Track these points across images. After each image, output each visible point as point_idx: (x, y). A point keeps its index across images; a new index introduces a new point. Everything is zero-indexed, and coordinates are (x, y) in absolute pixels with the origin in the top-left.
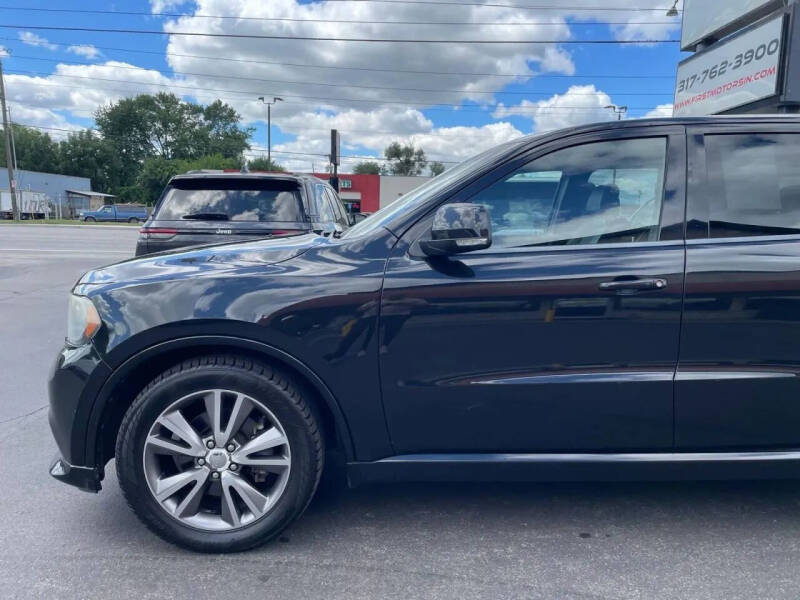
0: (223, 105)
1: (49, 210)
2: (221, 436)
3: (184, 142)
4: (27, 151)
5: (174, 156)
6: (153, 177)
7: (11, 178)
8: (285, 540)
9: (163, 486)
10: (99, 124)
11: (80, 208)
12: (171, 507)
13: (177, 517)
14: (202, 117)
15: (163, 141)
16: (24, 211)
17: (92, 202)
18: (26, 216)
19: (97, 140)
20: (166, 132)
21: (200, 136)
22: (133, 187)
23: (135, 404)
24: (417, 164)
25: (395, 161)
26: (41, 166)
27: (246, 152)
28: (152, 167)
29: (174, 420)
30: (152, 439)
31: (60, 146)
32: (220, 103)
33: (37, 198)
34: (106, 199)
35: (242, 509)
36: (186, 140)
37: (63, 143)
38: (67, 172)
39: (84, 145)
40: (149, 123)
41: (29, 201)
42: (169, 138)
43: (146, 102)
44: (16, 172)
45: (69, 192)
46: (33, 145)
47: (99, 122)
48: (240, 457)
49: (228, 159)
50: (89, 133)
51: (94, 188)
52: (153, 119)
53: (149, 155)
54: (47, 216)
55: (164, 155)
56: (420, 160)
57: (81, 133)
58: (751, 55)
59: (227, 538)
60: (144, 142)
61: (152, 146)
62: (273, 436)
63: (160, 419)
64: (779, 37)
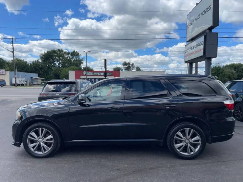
0: (76, 51)
1: (26, 83)
2: (41, 136)
3: (64, 62)
4: (20, 66)
5: (62, 67)
6: (55, 73)
7: (15, 75)
8: (53, 157)
9: (31, 146)
10: (41, 58)
11: (34, 82)
12: (32, 149)
13: (33, 151)
14: (70, 55)
15: (59, 62)
16: (19, 83)
17: (38, 80)
18: (19, 85)
19: (40, 63)
20: (60, 60)
21: (69, 61)
22: (50, 76)
23: (26, 131)
24: (132, 67)
25: (125, 66)
26: (24, 70)
27: (82, 65)
28: (55, 70)
29: (33, 134)
30: (29, 137)
31: (29, 65)
32: (75, 51)
33: (22, 80)
34: (42, 79)
35: (45, 150)
36: (65, 62)
37: (31, 64)
38: (31, 72)
39: (36, 64)
40: (55, 58)
41: (20, 80)
42: (60, 62)
43: (54, 51)
44: (17, 73)
45: (31, 78)
46: (22, 65)
47: (41, 57)
48: (44, 140)
49: (77, 67)
50: (38, 60)
51: (39, 76)
52: (56, 56)
53: (55, 66)
54: (25, 85)
55: (59, 67)
56: (133, 66)
57: (36, 61)
58: (198, 45)
59: (42, 155)
60: (53, 63)
61: (55, 64)
62: (50, 137)
63: (30, 133)
64: (203, 41)
